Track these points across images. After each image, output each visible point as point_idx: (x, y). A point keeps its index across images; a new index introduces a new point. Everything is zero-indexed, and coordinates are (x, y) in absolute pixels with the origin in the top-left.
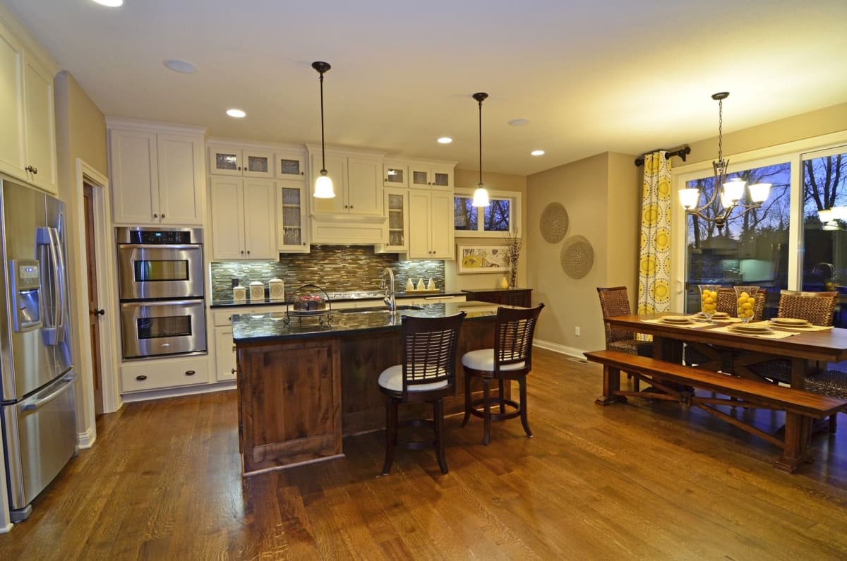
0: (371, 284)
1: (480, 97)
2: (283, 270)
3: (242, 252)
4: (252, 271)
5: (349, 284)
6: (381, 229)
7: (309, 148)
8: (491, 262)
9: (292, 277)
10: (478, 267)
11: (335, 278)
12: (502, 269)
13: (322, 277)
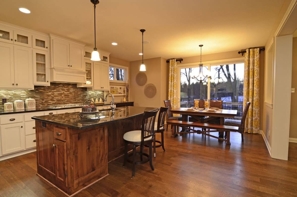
0: (75, 101)
1: (143, 31)
2: (33, 94)
3: (13, 84)
4: (15, 94)
5: (66, 101)
6: (84, 77)
7: (51, 36)
8: (119, 92)
9: (38, 97)
10: (115, 94)
11: (59, 98)
12: (123, 95)
13: (53, 98)
